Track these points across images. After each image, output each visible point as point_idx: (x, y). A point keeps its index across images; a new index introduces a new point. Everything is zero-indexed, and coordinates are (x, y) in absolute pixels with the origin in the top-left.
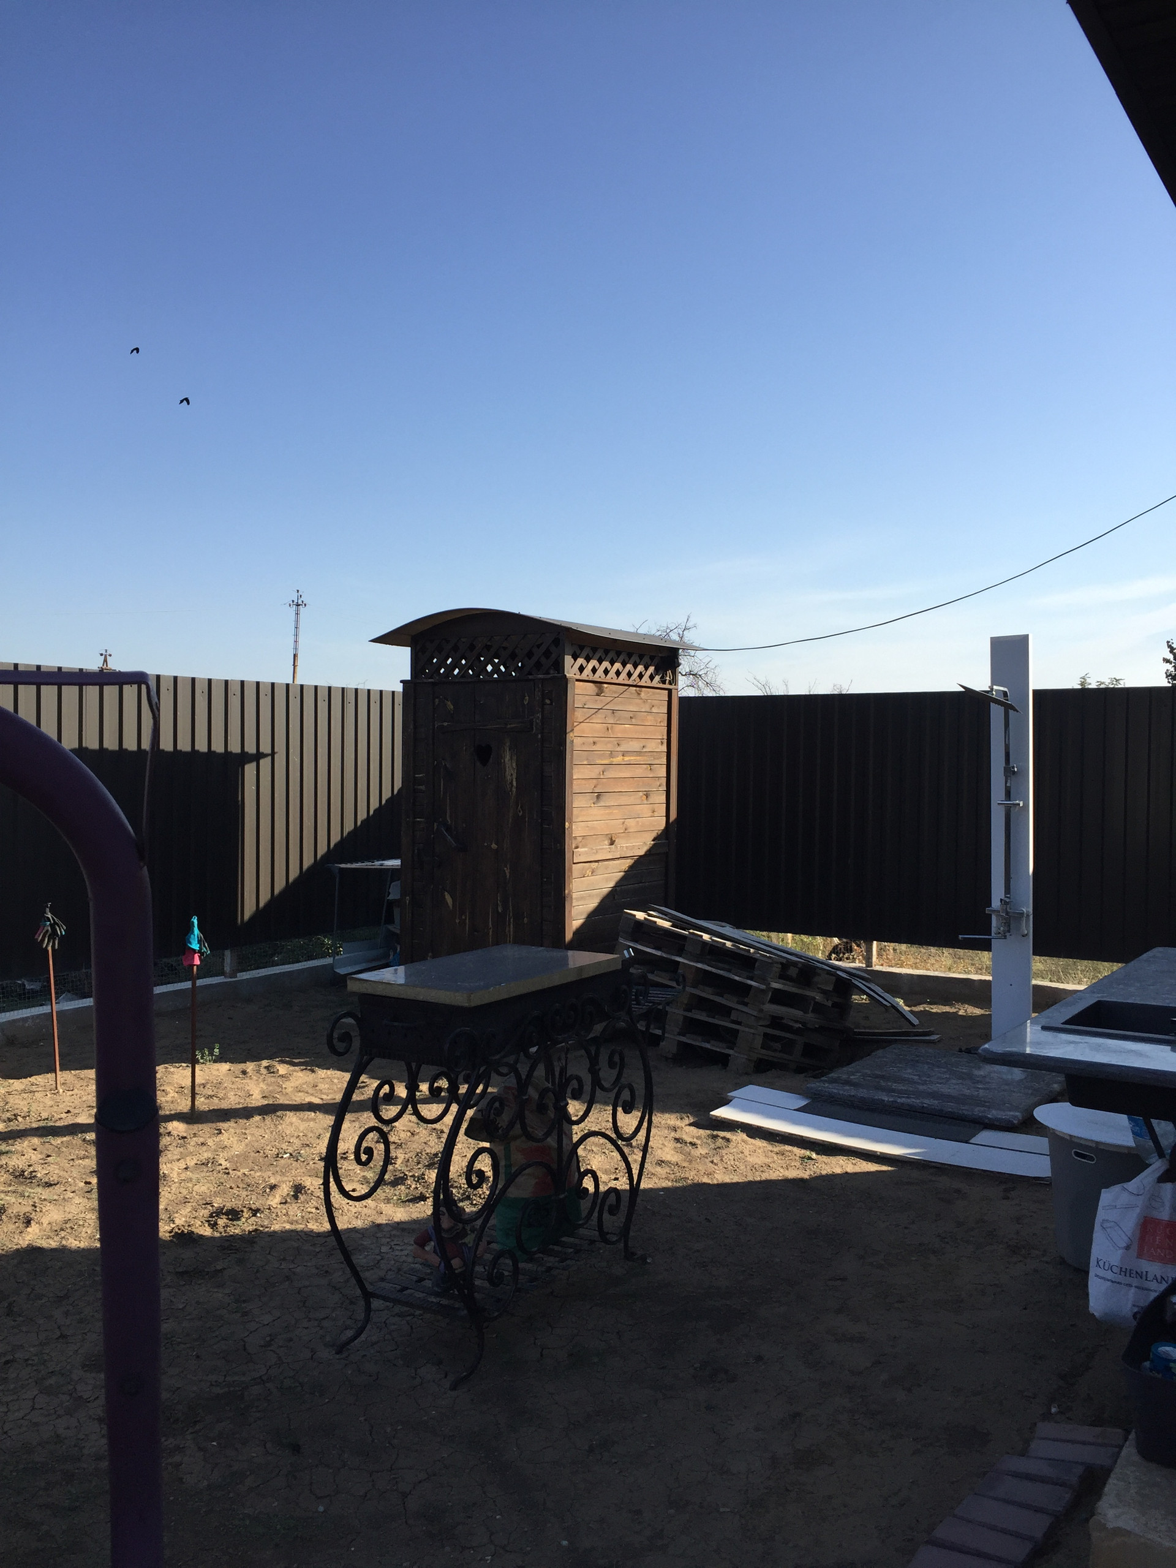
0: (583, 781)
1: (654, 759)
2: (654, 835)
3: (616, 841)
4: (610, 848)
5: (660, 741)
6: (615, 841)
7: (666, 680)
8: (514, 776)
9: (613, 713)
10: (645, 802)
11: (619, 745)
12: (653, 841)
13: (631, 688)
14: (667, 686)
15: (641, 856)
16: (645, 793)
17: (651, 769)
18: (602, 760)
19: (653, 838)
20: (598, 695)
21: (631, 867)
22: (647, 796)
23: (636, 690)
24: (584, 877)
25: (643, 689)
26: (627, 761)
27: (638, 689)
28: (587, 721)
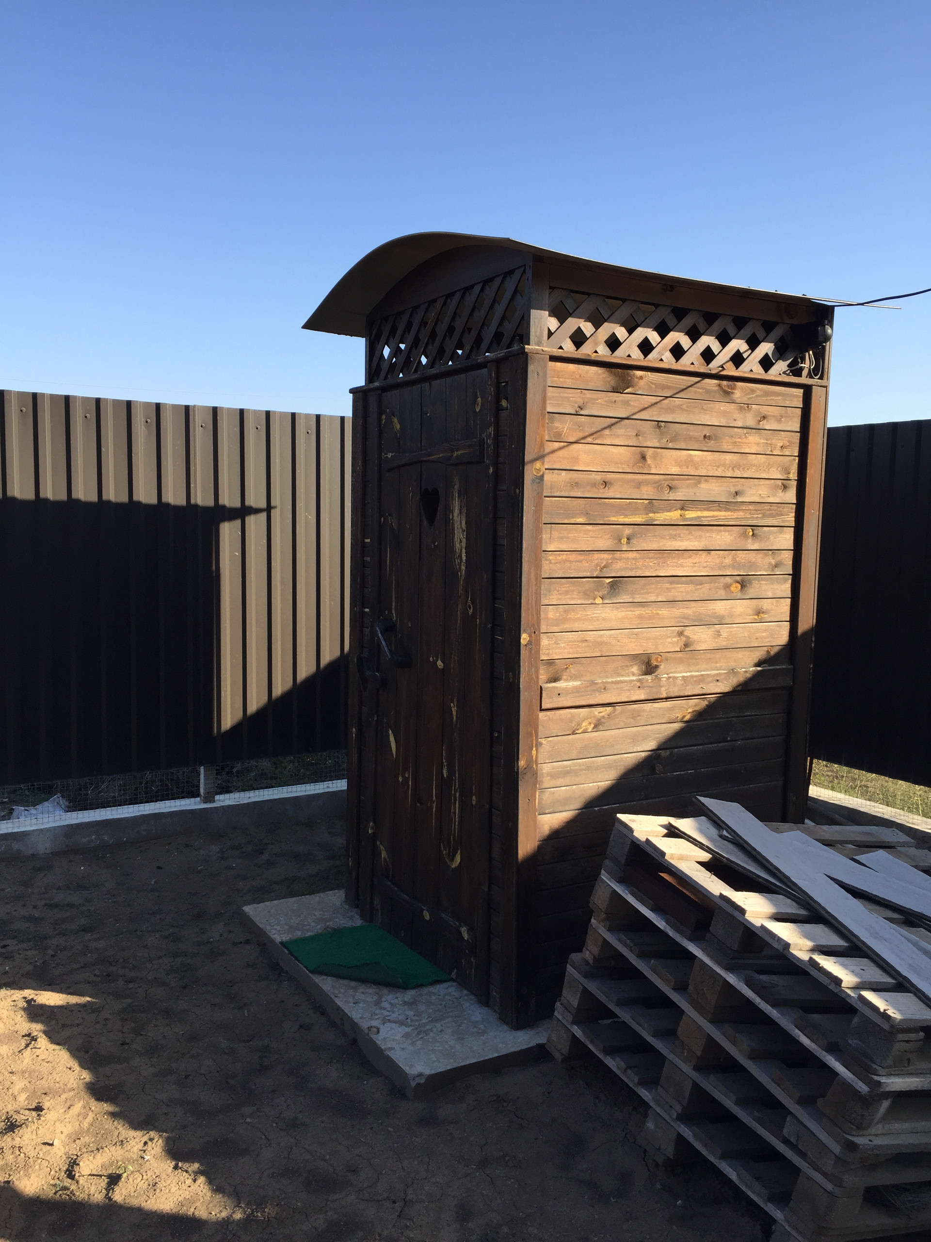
0: (573, 557)
1: (765, 516)
2: (759, 655)
3: (662, 667)
4: (639, 680)
5: (779, 483)
6: (657, 667)
7: (802, 369)
8: (464, 544)
9: (659, 427)
10: (739, 595)
11: (671, 488)
12: (758, 665)
13: (707, 381)
14: (804, 380)
15: (725, 694)
16: (738, 578)
17: (753, 535)
18: (626, 516)
19: (756, 660)
20: (615, 390)
21: (700, 715)
22: (743, 585)
23: (719, 385)
24: (574, 733)
25: (739, 384)
26: (692, 519)
27: (725, 383)
28: (589, 440)
